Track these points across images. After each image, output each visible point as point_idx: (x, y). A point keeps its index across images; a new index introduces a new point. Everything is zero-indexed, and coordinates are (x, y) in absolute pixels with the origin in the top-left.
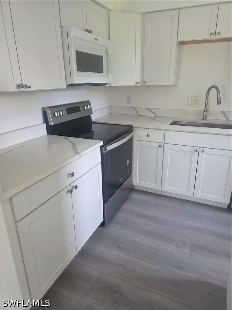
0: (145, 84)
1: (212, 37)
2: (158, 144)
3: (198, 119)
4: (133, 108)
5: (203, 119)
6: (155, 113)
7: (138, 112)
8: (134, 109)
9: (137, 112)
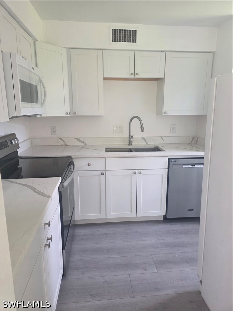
0: (76, 114)
1: (132, 77)
2: (100, 172)
3: (124, 145)
4: (59, 138)
5: (129, 145)
6: (84, 142)
7: (66, 142)
8: (61, 139)
9: (64, 142)
